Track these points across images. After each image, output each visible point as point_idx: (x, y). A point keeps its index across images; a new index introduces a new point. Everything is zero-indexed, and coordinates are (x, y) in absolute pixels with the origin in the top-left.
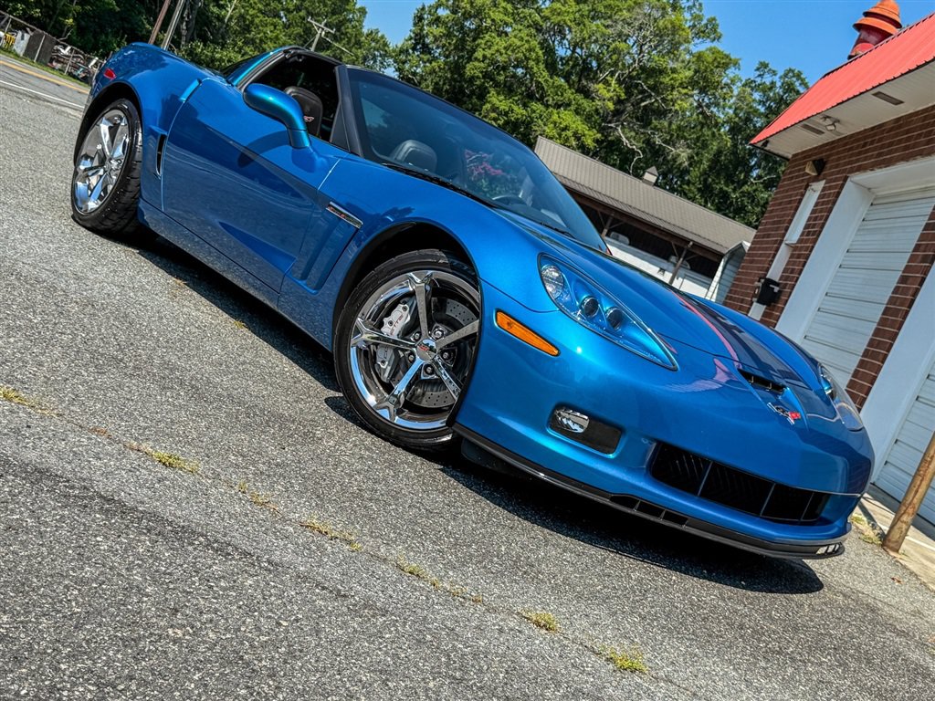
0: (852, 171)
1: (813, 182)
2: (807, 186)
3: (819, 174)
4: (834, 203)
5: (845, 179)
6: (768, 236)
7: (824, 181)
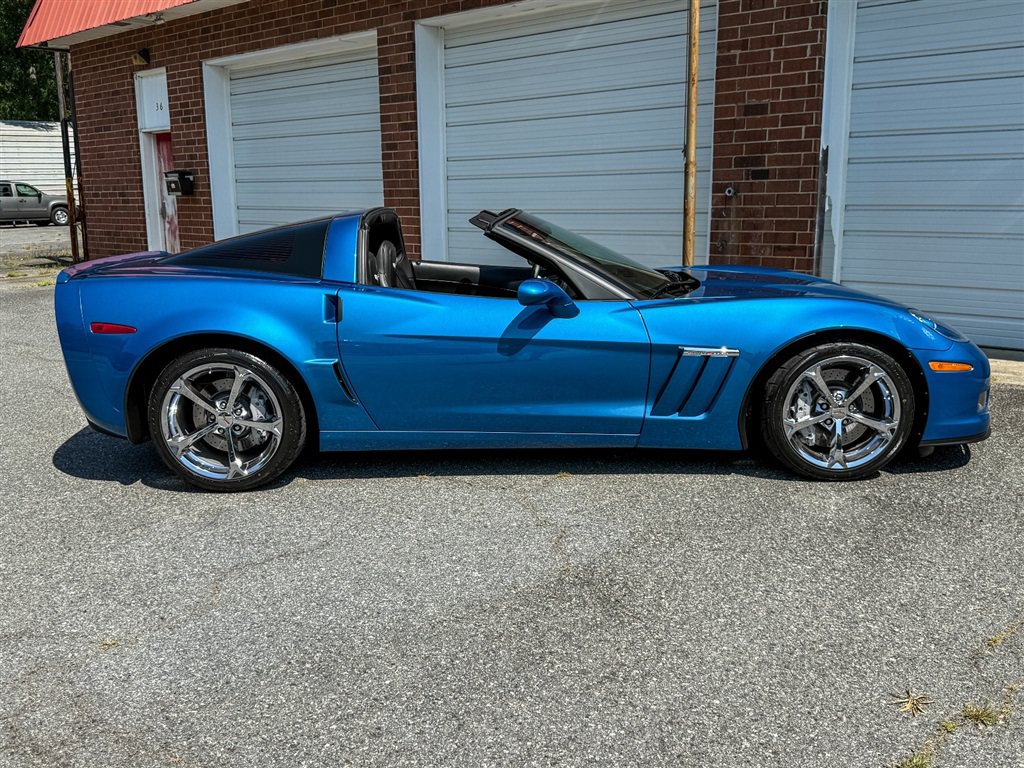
0: (206, 56)
1: (140, 70)
2: (132, 75)
3: (148, 62)
4: (202, 88)
5: (201, 66)
6: (108, 129)
7: (163, 69)
